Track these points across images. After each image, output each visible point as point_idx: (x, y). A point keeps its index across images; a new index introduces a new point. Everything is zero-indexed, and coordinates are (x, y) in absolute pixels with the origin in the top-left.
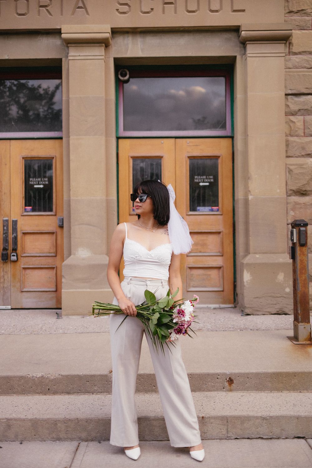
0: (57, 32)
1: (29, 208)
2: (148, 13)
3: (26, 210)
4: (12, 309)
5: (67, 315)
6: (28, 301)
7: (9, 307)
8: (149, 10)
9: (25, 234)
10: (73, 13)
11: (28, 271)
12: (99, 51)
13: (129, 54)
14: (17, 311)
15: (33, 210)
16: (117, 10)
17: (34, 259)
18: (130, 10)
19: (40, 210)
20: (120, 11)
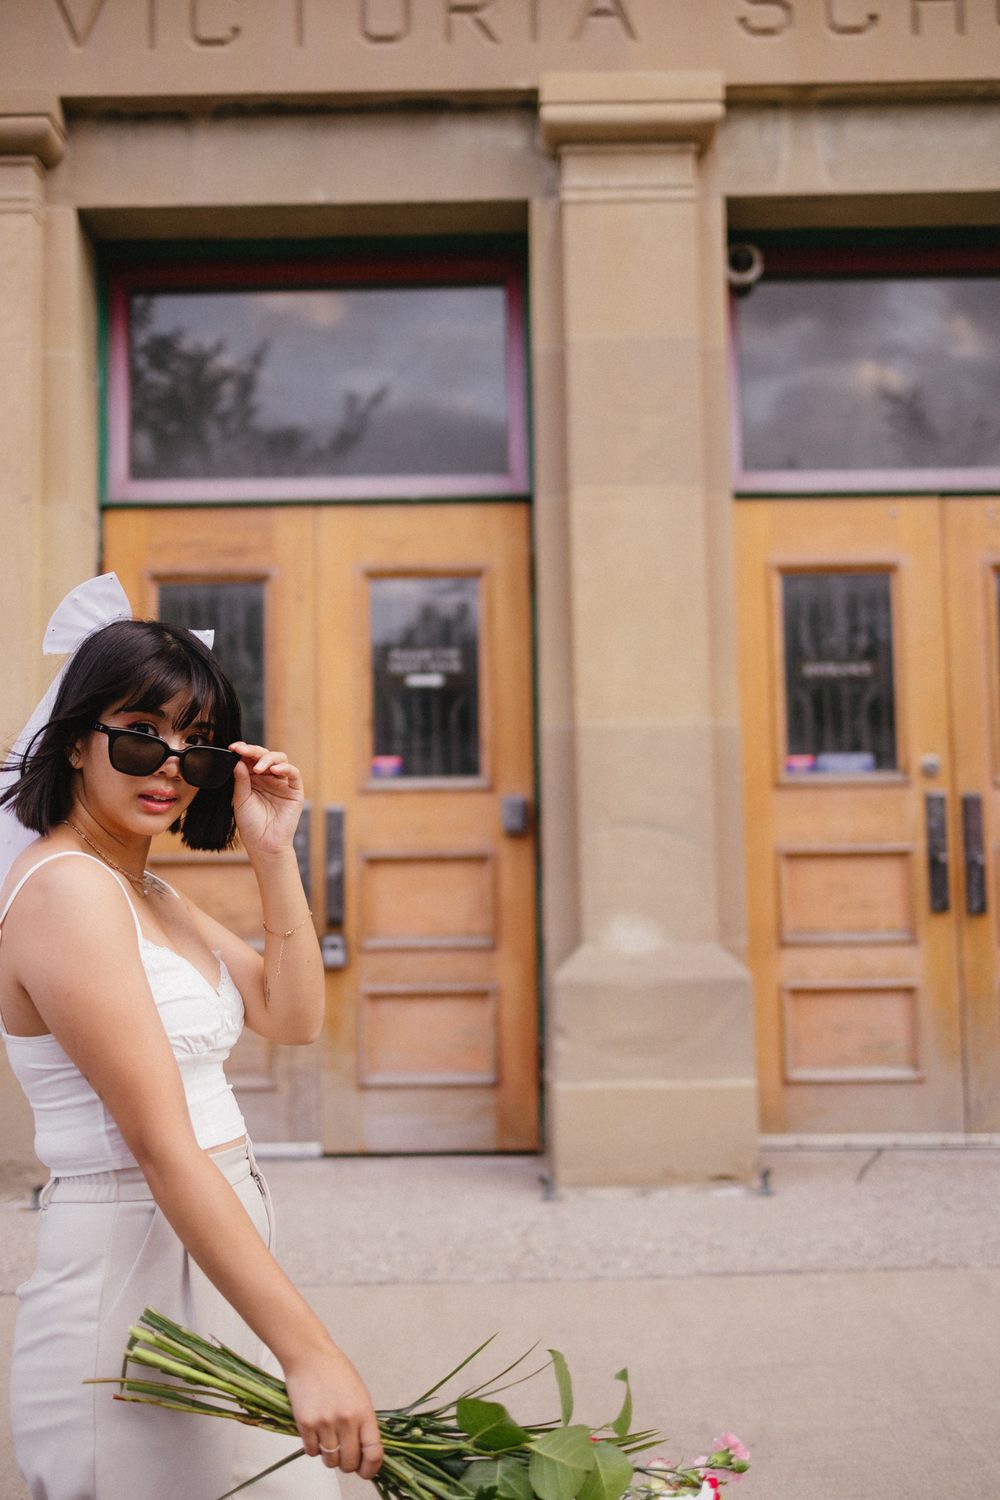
0: (524, 104)
1: (389, 763)
2: (856, 30)
3: (376, 772)
4: (327, 1155)
5: (581, 1184)
6: (385, 1124)
7: (314, 1148)
8: (860, 19)
9: (374, 862)
10: (578, 33)
11: (388, 1008)
12: (672, 172)
13: (783, 183)
14: (347, 1165)
15: (405, 771)
16: (743, 21)
17: (409, 960)
18: (790, 22)
19: (427, 772)
20: (756, 22)
